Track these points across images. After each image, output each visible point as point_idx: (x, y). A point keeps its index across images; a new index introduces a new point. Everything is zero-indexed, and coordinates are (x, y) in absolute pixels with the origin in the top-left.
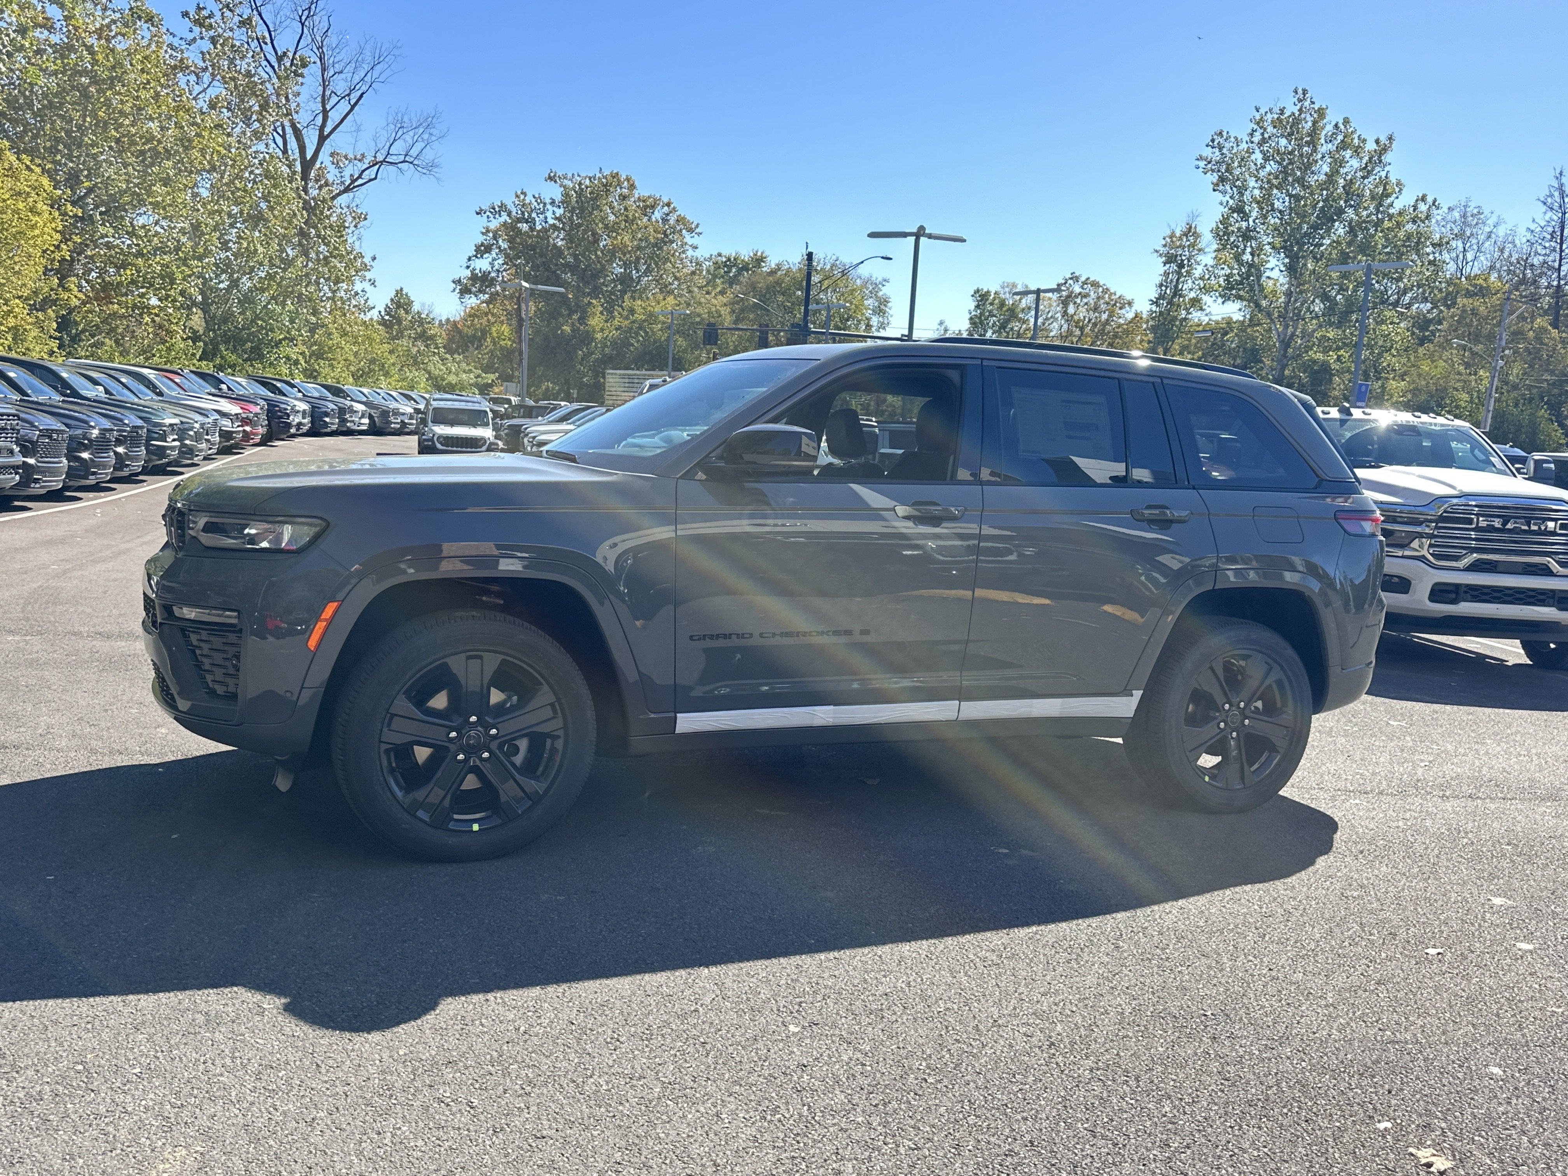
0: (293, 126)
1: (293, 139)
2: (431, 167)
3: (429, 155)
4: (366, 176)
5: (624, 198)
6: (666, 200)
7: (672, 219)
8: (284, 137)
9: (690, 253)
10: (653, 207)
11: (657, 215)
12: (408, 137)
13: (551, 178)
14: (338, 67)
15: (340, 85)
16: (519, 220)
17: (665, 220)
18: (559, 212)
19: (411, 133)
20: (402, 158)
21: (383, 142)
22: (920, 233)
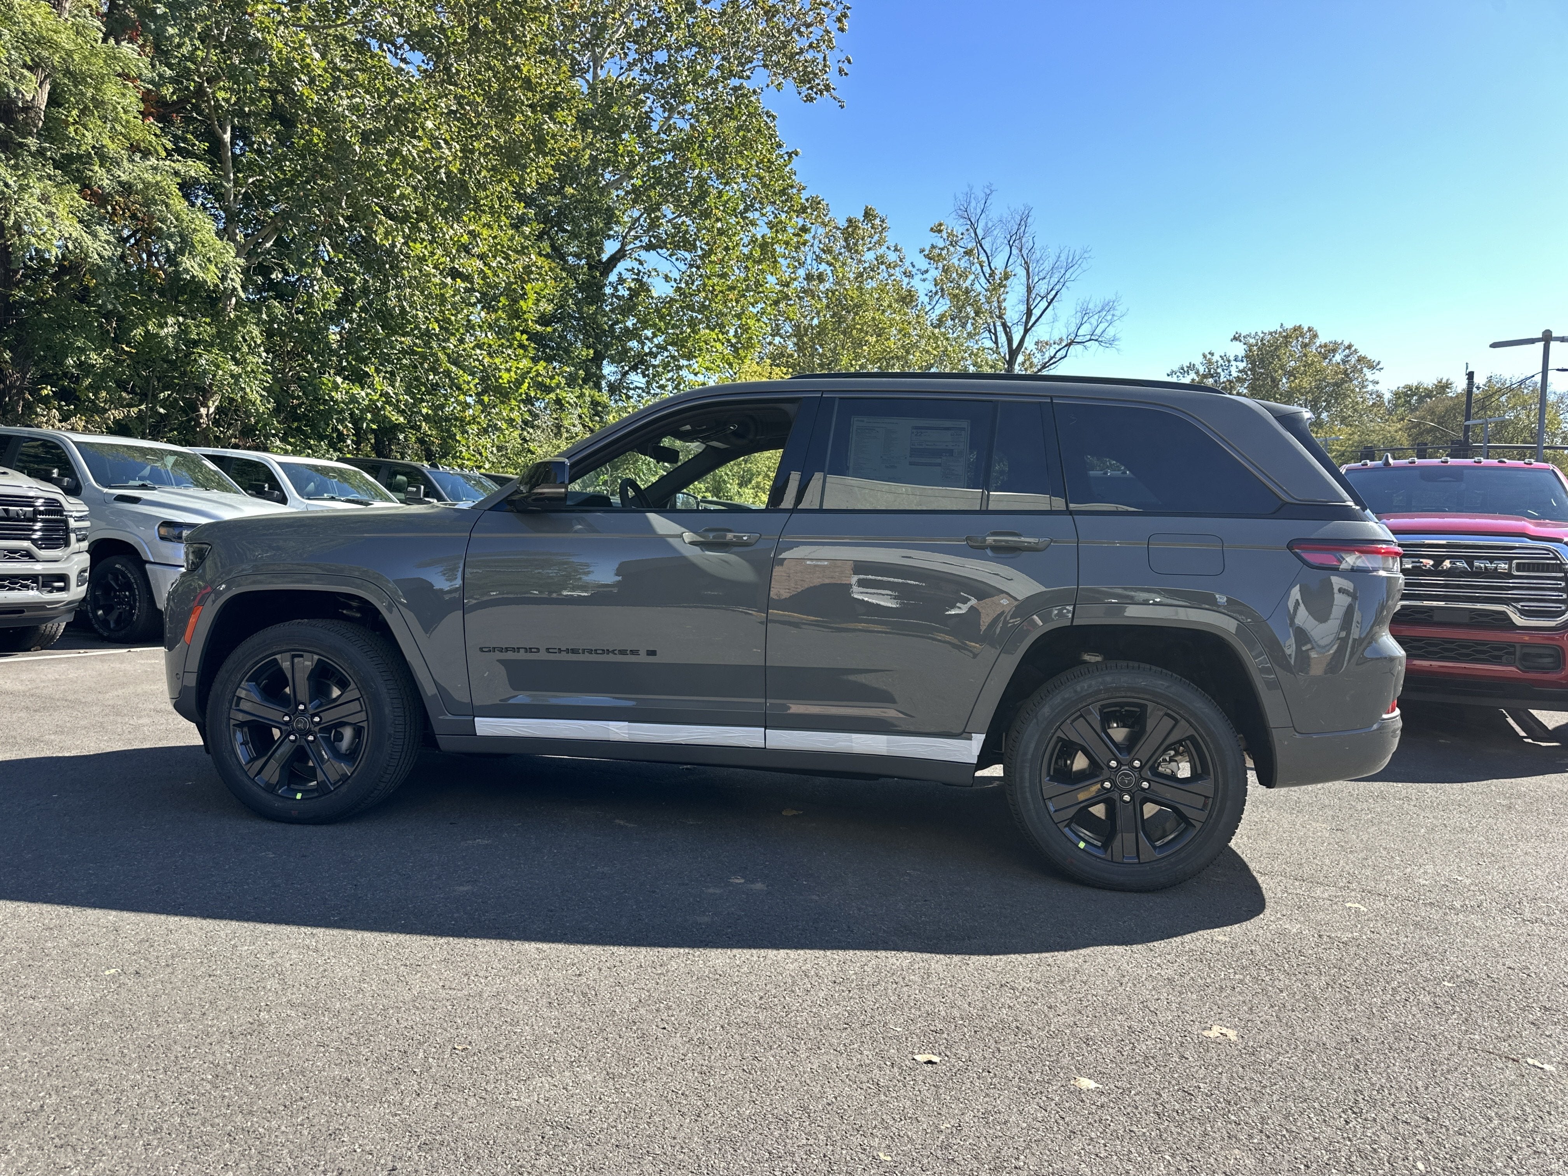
0: (1004, 325)
1: (1003, 335)
2: (1111, 342)
3: (1111, 332)
4: (1059, 355)
5: (1305, 346)
6: (1346, 343)
7: (1353, 360)
8: (995, 334)
9: (1370, 387)
10: (1334, 351)
11: (1338, 358)
12: (1094, 321)
13: (1235, 339)
14: (1042, 275)
15: (1042, 288)
16: (1205, 376)
17: (1344, 362)
18: (1242, 365)
19: (1096, 317)
20: (1088, 337)
21: (1073, 328)
22: (1547, 338)
